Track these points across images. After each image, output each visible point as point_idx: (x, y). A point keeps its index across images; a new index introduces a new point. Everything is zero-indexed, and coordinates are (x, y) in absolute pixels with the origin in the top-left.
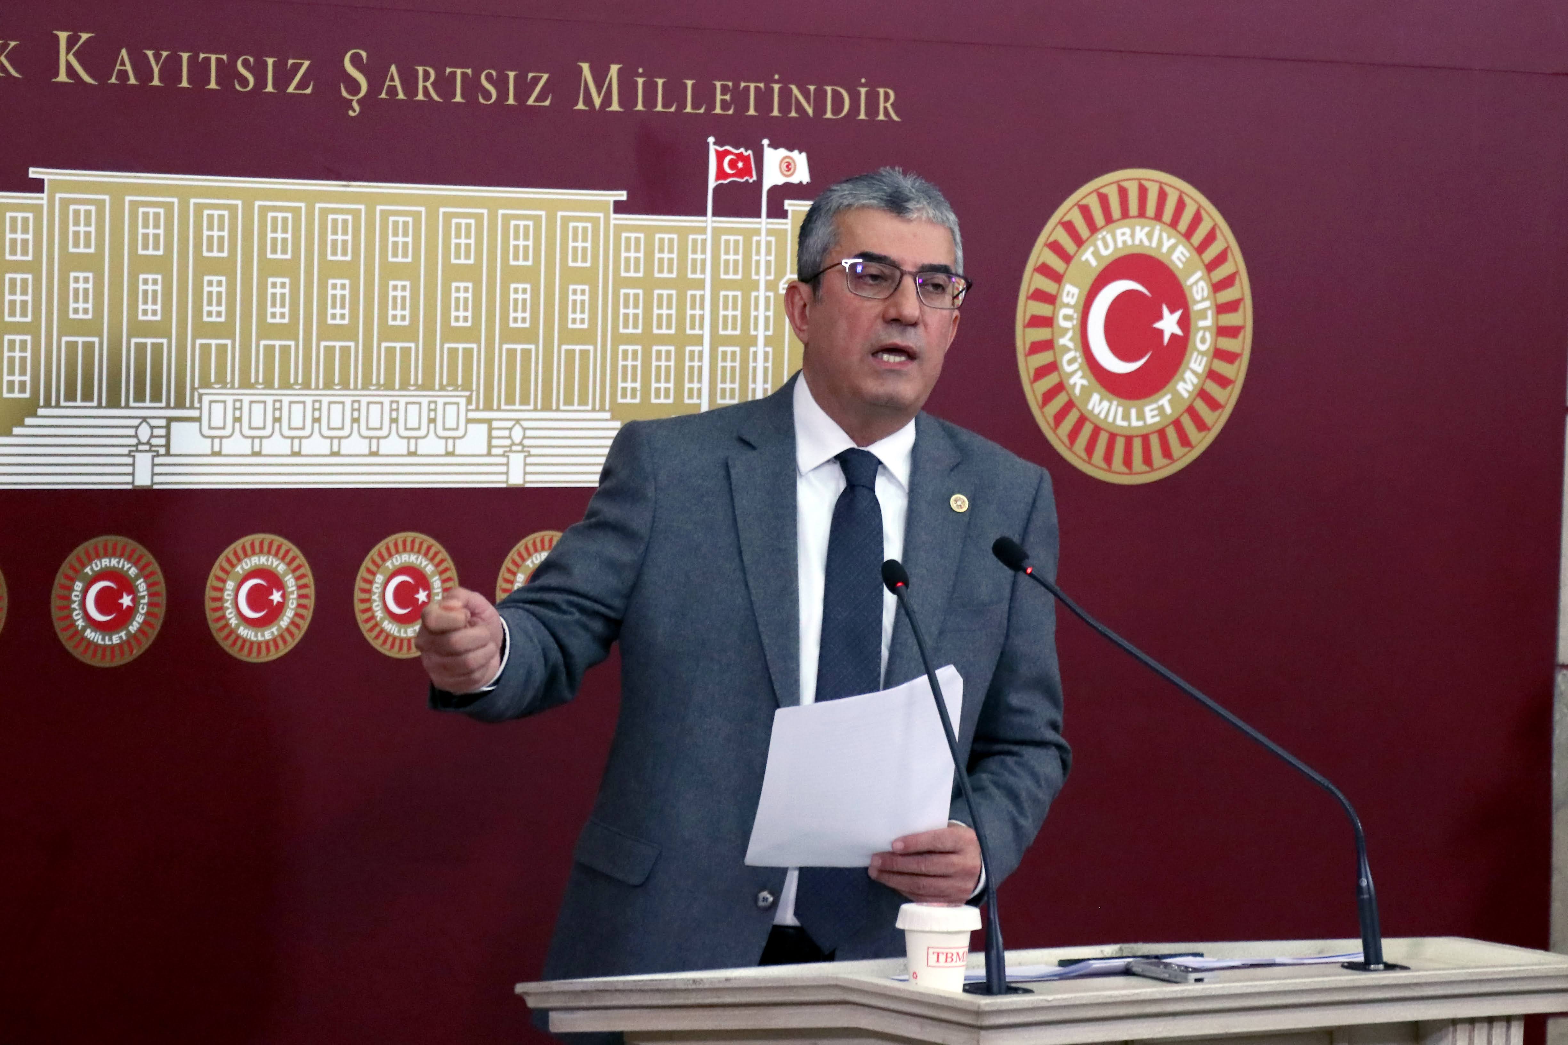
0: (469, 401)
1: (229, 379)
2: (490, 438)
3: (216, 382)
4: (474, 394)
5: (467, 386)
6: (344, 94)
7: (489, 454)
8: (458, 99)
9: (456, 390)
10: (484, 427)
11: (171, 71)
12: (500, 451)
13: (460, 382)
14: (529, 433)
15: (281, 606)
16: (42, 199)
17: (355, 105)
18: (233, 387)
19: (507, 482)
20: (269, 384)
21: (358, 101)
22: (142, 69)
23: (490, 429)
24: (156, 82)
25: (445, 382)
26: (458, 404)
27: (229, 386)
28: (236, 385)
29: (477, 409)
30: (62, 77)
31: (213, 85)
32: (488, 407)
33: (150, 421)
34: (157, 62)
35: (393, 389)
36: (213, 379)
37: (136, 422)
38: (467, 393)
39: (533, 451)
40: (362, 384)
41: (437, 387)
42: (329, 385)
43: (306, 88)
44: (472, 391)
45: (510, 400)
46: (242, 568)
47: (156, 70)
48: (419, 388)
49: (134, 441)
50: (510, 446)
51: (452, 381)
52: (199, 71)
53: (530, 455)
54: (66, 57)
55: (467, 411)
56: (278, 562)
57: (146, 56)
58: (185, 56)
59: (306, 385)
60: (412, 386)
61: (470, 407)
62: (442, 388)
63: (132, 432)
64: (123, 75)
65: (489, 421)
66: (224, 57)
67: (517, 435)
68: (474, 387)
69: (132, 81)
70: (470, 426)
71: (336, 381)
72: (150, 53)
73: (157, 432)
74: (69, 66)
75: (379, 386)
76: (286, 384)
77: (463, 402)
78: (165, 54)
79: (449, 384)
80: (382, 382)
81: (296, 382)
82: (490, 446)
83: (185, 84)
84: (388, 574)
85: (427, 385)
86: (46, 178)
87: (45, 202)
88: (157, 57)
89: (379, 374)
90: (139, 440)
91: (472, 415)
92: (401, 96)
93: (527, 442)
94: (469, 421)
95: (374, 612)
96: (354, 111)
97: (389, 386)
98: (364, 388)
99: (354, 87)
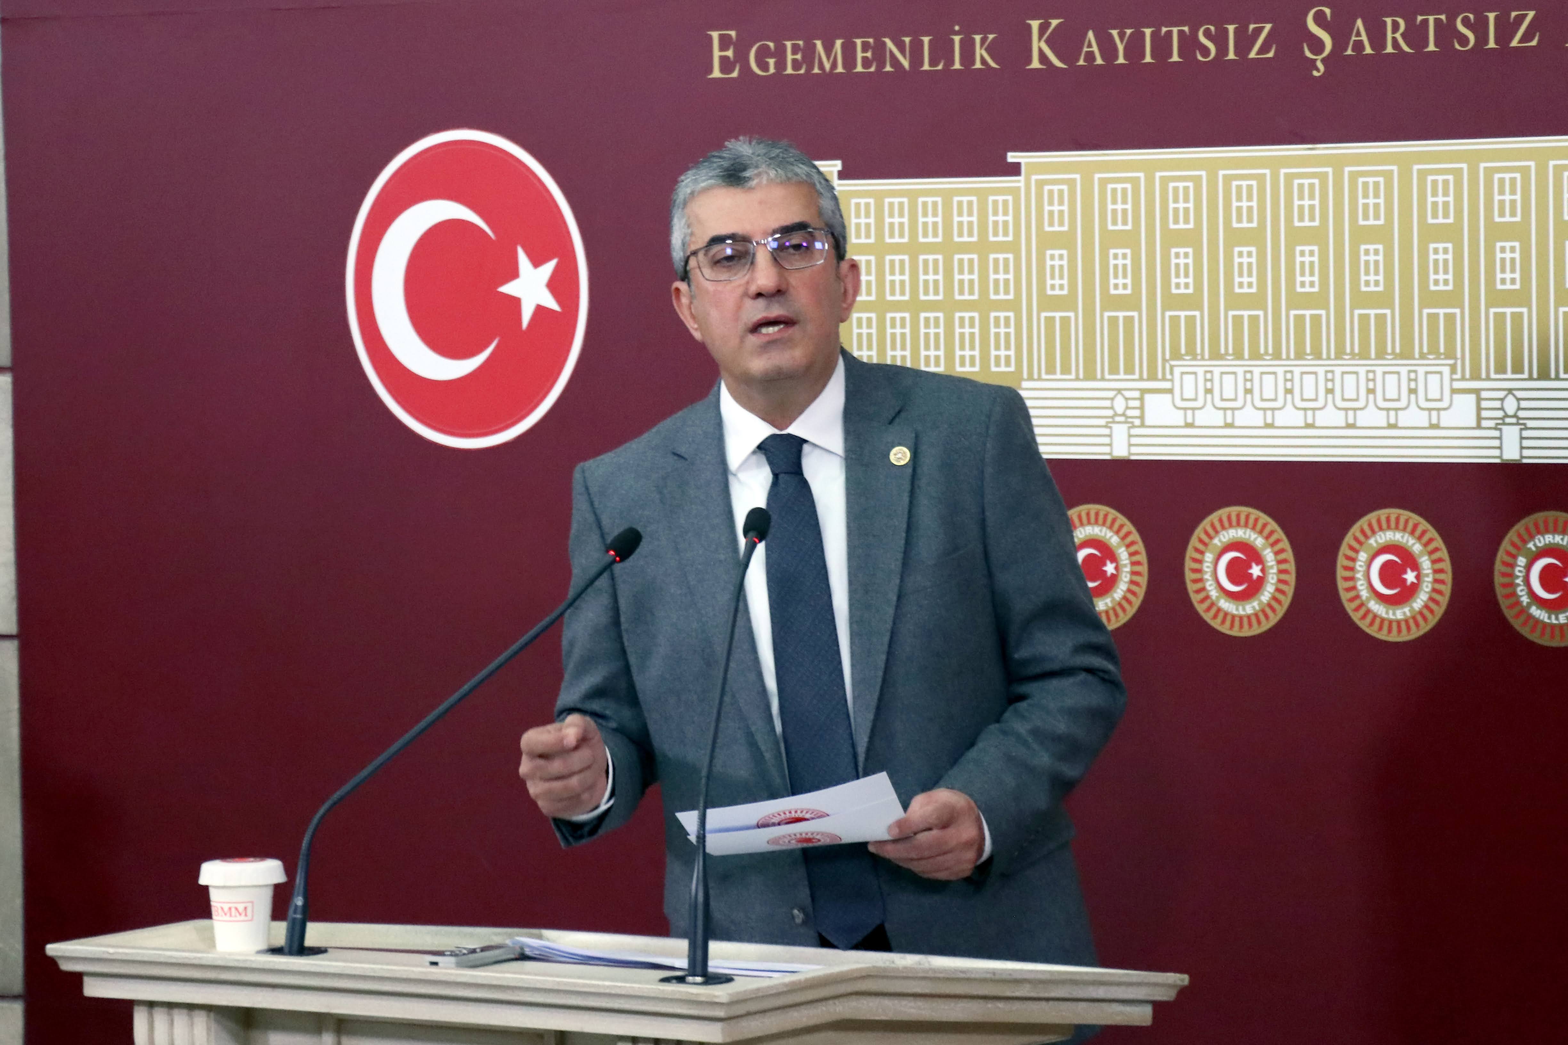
0: (1453, 370)
1: (1199, 351)
2: (1479, 409)
3: (1187, 354)
4: (1459, 362)
5: (1450, 354)
6: (1308, 54)
7: (1479, 427)
8: (1432, 47)
9: (1438, 358)
10: (1473, 397)
11: (1135, 48)
12: (1492, 424)
13: (1442, 350)
14: (1524, 404)
15: (1261, 581)
16: (1019, 181)
17: (1320, 65)
18: (1203, 359)
19: (1500, 457)
20: (1238, 355)
21: (1323, 61)
22: (1108, 49)
23: (1479, 400)
24: (1121, 60)
25: (1425, 350)
26: (1440, 373)
27: (1199, 357)
28: (1207, 356)
29: (1463, 378)
30: (1036, 64)
31: (1175, 58)
32: (1475, 376)
33: (1125, 393)
34: (1122, 40)
35: (1369, 358)
36: (1183, 351)
37: (1111, 394)
38: (1451, 362)
39: (1530, 424)
40: (1336, 353)
41: (1417, 356)
42: (1300, 355)
43: (1268, 52)
44: (1456, 358)
45: (1501, 368)
46: (1220, 541)
47: (1121, 47)
48: (1397, 356)
49: (1110, 413)
50: (1502, 419)
51: (1434, 349)
52: (1162, 45)
53: (1527, 428)
54: (1038, 44)
55: (1452, 380)
56: (1256, 536)
57: (1111, 35)
58: (1148, 32)
59: (1277, 356)
60: (1389, 354)
61: (1455, 377)
62: (1423, 356)
63: (1107, 403)
64: (1090, 56)
65: (1477, 392)
66: (1186, 29)
67: (1511, 405)
68: (1459, 355)
69: (1099, 61)
70: (1455, 396)
71: (1308, 351)
72: (1115, 33)
73: (1132, 403)
74: (1041, 53)
75: (1353, 356)
76: (1255, 355)
77: (1446, 370)
78: (1129, 32)
79: (1429, 353)
80: (1357, 350)
81: (1266, 353)
82: (1479, 418)
83: (1148, 59)
84: (1372, 552)
85: (1406, 354)
86: (1022, 161)
87: (1022, 184)
88: (1122, 35)
89: (1352, 342)
90: (1115, 412)
91: (1457, 385)
92: (1368, 50)
93: (1521, 414)
94: (1454, 391)
95: (1358, 591)
96: (1318, 70)
97: (1364, 354)
98: (1337, 358)
99: (1317, 45)
